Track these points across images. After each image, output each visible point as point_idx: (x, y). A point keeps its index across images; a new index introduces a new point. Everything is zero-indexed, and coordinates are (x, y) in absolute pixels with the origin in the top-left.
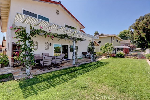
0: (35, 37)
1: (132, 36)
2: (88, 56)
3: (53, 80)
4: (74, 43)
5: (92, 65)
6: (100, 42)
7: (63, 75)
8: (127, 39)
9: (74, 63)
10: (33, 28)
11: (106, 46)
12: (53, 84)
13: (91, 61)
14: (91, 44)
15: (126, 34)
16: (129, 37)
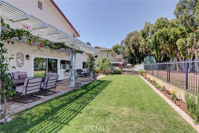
0: (11, 43)
1: (124, 52)
2: (84, 74)
3: (57, 115)
4: (73, 57)
5: (96, 86)
6: (96, 56)
7: (68, 105)
8: (119, 54)
9: (73, 84)
10: (8, 26)
11: (103, 62)
12: (62, 121)
13: (91, 80)
14: (90, 58)
15: (118, 48)
16: (120, 52)
